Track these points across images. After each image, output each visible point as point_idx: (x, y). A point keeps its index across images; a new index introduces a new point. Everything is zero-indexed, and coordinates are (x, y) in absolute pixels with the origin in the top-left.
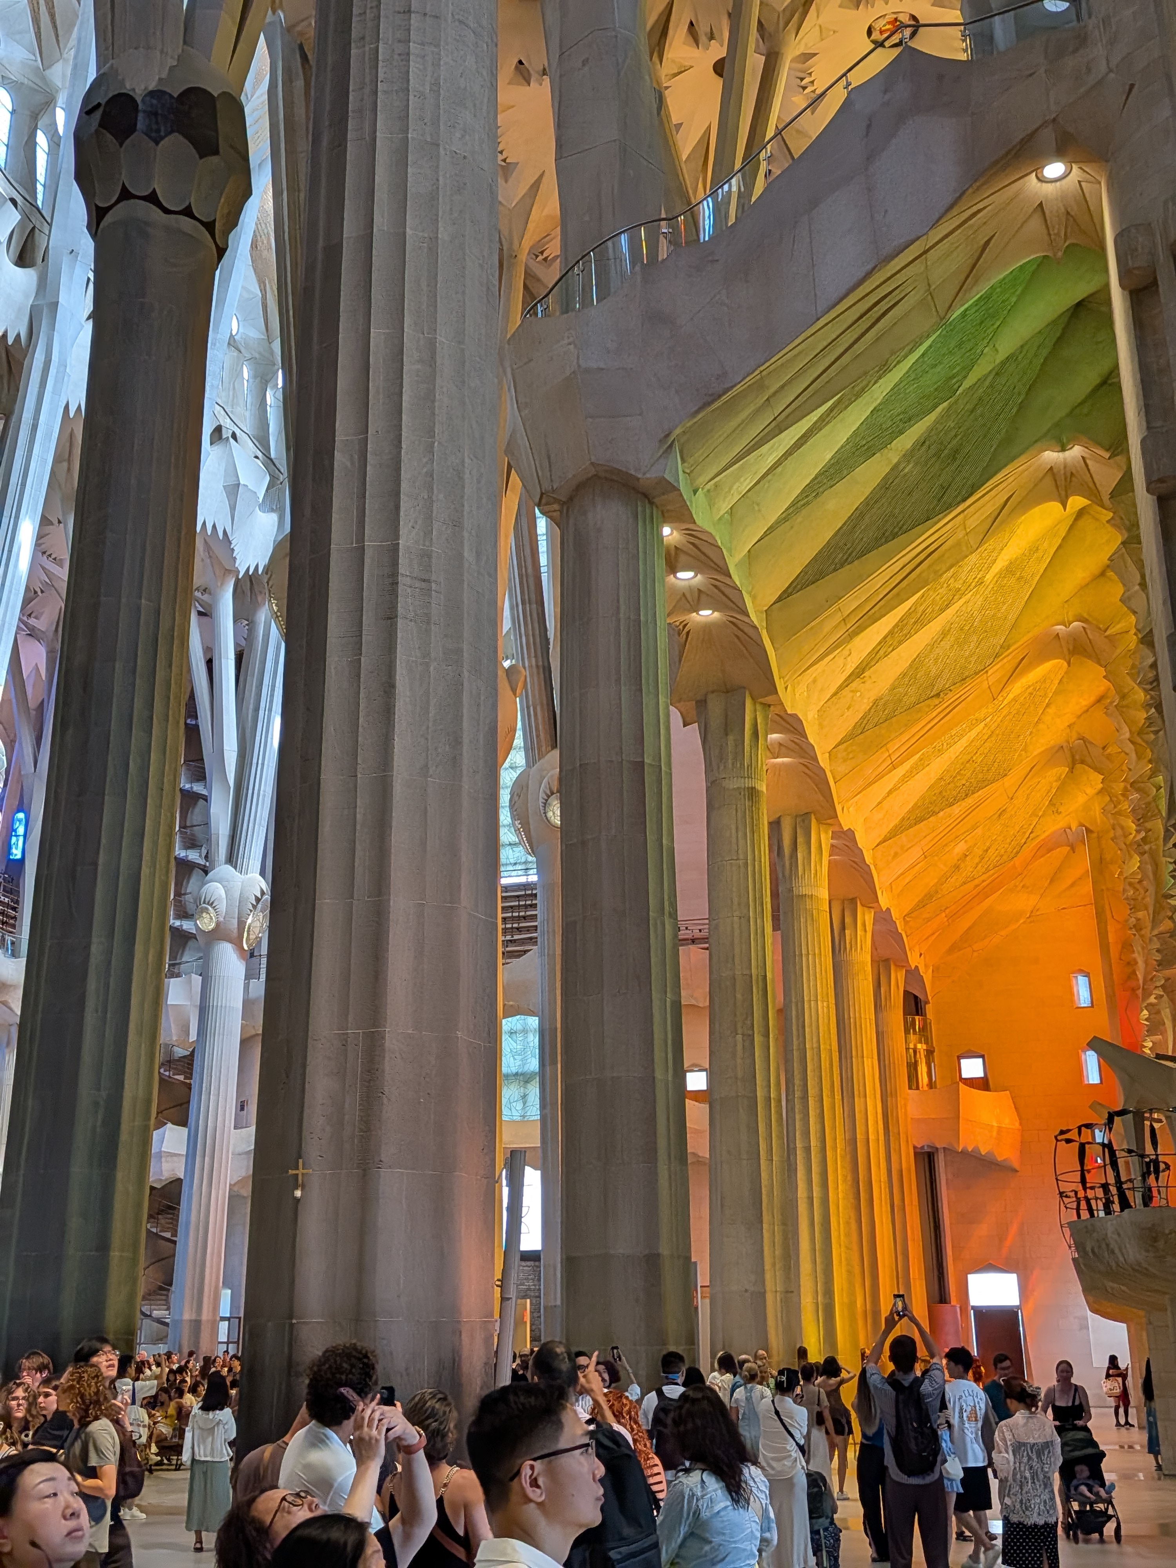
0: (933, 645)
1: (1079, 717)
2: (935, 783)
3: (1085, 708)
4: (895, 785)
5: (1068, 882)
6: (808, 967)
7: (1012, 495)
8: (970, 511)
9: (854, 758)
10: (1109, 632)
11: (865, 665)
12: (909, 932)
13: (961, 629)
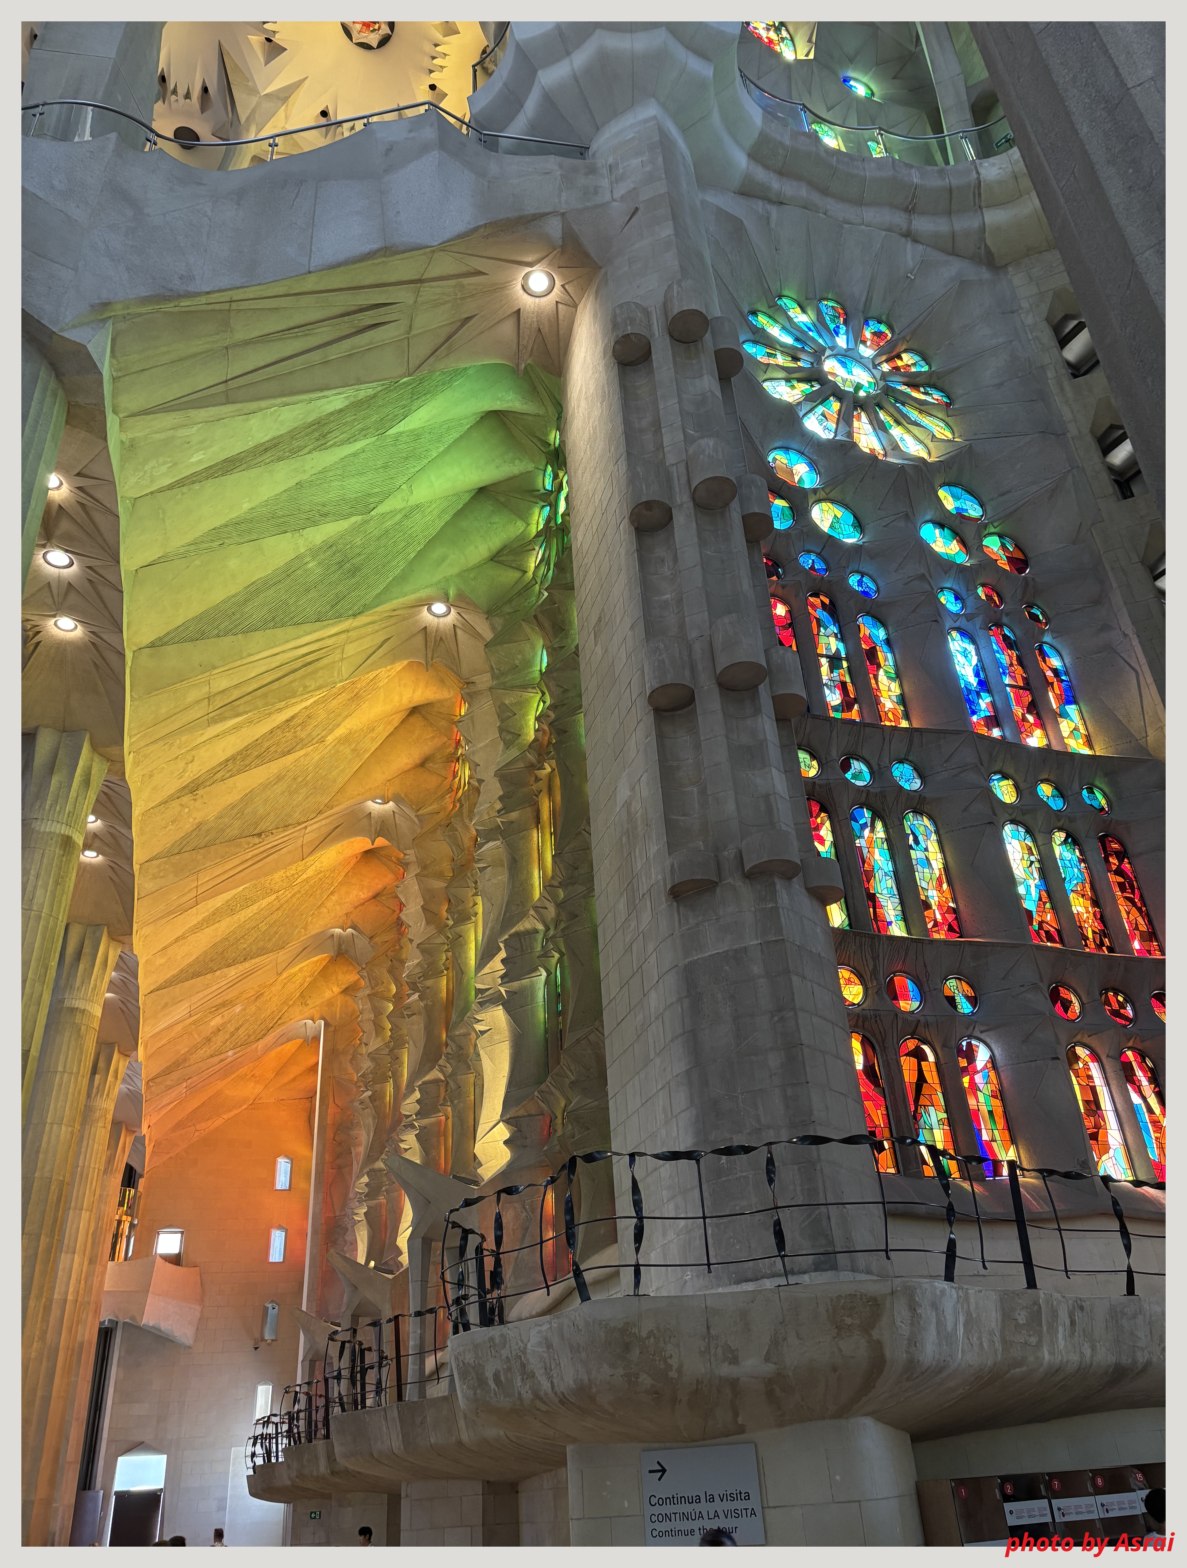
0: (266, 786)
1: (356, 908)
2: (220, 942)
3: (362, 901)
4: (184, 934)
5: (291, 1076)
6: (60, 1085)
7: (389, 639)
8: (353, 634)
9: (163, 877)
10: (420, 812)
11: (200, 782)
12: (148, 1097)
13: (295, 779)
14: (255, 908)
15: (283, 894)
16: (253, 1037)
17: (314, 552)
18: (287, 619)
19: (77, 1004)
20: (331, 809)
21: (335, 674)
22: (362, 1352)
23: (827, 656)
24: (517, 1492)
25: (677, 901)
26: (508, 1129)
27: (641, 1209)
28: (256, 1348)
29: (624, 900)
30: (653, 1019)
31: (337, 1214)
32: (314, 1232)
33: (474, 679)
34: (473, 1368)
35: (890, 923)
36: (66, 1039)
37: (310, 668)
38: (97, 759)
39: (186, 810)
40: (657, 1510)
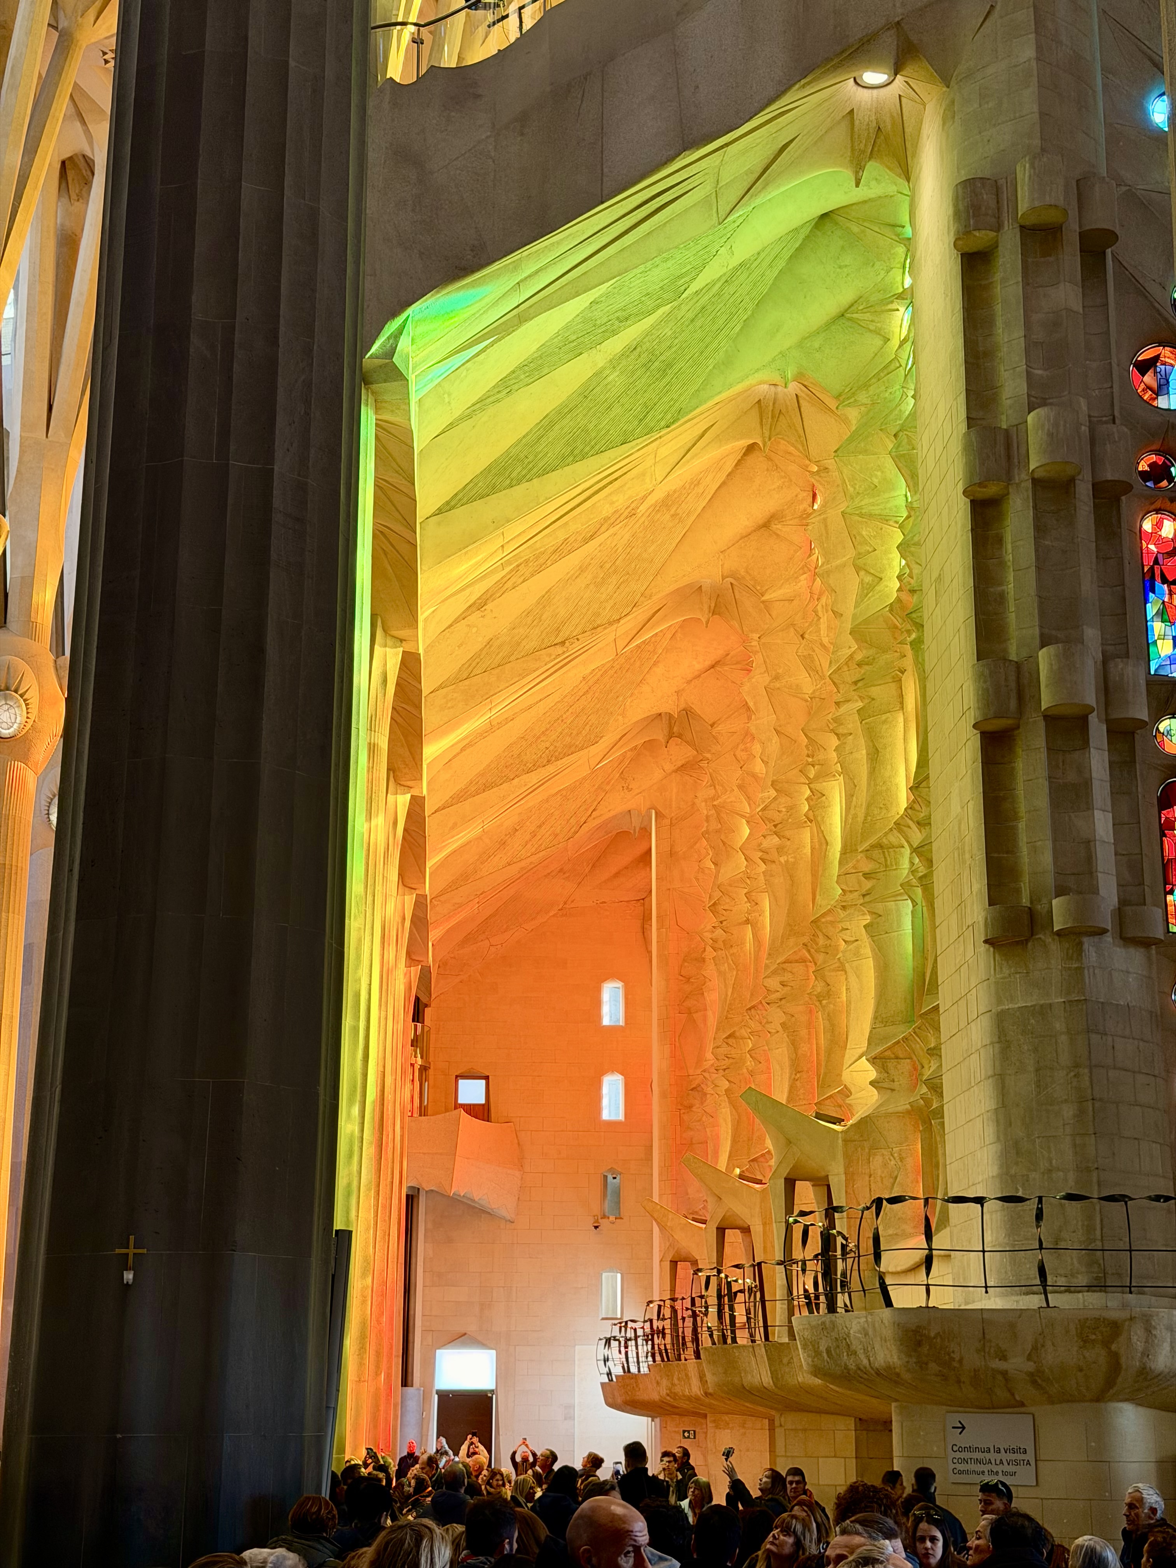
0: (567, 581)
1: (689, 682)
2: (515, 742)
3: (697, 673)
7: (712, 426)
8: (667, 437)
9: (452, 707)
10: (767, 597)
11: (489, 596)
12: (433, 919)
13: (601, 567)
16: (560, 837)
17: (614, 363)
20: (650, 597)
21: (648, 480)
25: (993, 949)
26: (873, 1067)
28: (596, 1227)
30: (972, 1051)
34: (811, 1342)
39: (474, 630)
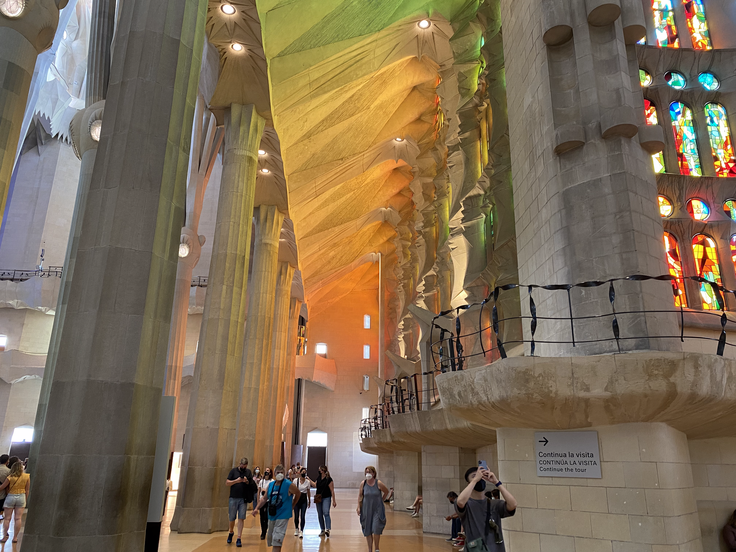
0: (343, 134)
1: (392, 197)
2: (329, 215)
3: (394, 194)
4: (313, 211)
5: (368, 280)
6: (264, 277)
7: (398, 44)
8: (380, 42)
9: (299, 182)
10: (419, 143)
11: (312, 132)
12: (306, 287)
13: (357, 130)
14: (344, 199)
15: (356, 191)
16: (349, 261)
18: (344, 36)
19: (268, 241)
20: (375, 144)
21: (371, 66)
22: (402, 391)
23: (659, 10)
24: (475, 453)
25: (559, 156)
26: (466, 293)
27: (535, 314)
28: (361, 393)
29: (527, 163)
30: (543, 224)
31: (391, 338)
32: (382, 346)
33: (445, 63)
34: (448, 390)
35: (691, 170)
36: (265, 257)
37: (359, 64)
38: (260, 118)
39: (306, 147)
40: (543, 459)
